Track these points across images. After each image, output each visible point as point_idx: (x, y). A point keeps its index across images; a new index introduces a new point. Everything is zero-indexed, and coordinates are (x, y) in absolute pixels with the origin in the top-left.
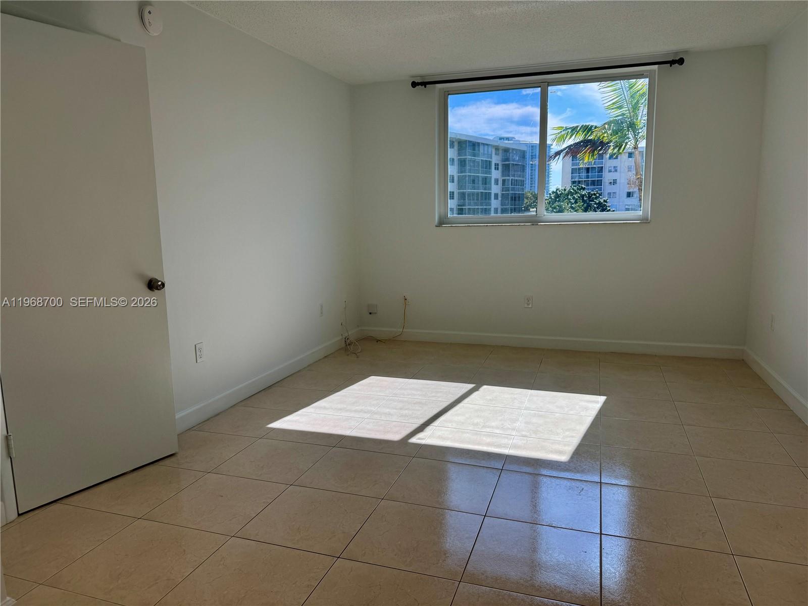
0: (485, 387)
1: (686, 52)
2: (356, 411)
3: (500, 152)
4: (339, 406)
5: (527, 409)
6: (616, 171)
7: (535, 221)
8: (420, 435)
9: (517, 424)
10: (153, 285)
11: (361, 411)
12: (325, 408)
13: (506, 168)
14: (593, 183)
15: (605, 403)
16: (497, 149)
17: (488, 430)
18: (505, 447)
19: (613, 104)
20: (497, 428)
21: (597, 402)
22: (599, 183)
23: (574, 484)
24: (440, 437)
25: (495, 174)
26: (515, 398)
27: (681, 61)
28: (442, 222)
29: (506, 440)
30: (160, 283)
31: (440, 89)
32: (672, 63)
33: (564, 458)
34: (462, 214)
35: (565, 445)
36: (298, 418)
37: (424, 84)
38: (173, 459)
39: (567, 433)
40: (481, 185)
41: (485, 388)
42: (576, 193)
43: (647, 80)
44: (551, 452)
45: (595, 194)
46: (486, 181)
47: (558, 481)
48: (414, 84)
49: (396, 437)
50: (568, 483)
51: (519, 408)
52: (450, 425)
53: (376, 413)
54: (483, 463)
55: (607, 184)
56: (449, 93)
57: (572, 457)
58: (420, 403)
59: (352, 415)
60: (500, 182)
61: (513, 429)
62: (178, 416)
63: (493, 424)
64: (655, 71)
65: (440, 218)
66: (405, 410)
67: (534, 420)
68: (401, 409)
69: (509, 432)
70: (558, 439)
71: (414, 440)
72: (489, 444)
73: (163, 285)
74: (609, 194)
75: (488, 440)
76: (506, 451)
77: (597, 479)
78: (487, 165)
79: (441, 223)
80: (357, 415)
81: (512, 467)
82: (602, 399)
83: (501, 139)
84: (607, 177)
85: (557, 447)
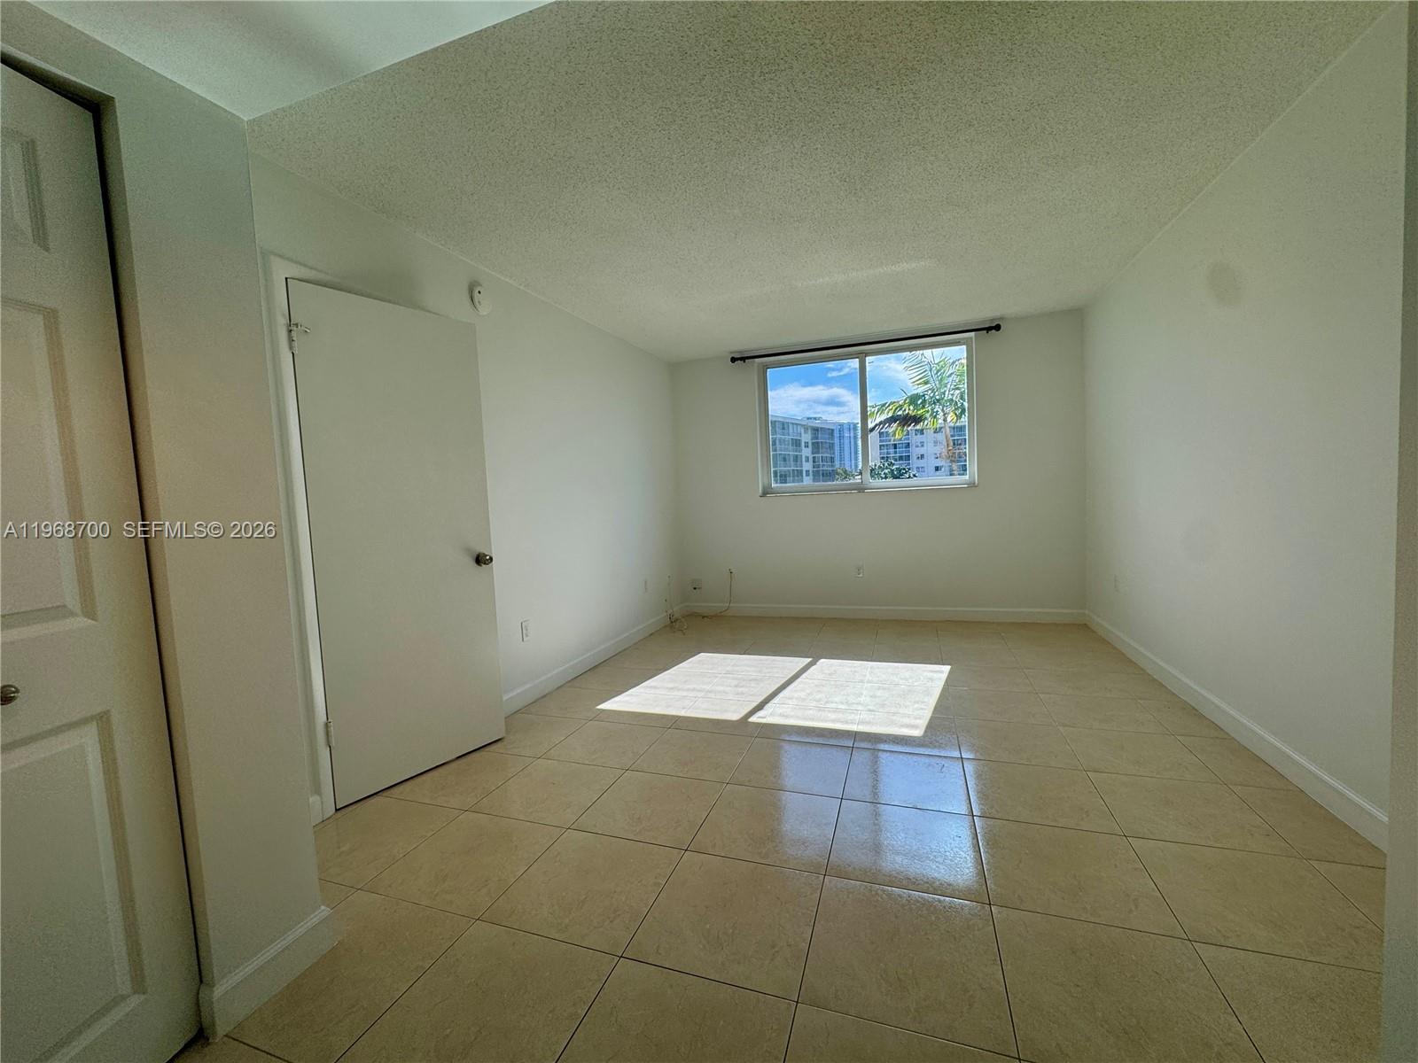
0: (822, 660)
1: (1002, 318)
2: (688, 690)
3: (809, 431)
4: (671, 685)
5: (869, 682)
6: (922, 446)
7: (861, 489)
8: (760, 713)
9: (862, 699)
10: (481, 560)
11: (694, 690)
12: (655, 688)
13: (816, 447)
14: (901, 458)
15: (951, 672)
16: (806, 428)
17: (833, 705)
18: (852, 723)
19: (920, 379)
20: (842, 703)
21: (942, 672)
22: (908, 458)
23: (933, 760)
24: (781, 715)
25: (806, 452)
26: (855, 672)
27: (998, 328)
28: (766, 492)
29: (853, 715)
30: (488, 557)
31: (759, 364)
32: (988, 329)
33: (918, 733)
34: (786, 483)
35: (916, 718)
36: (627, 698)
37: (743, 359)
38: (499, 745)
39: (916, 706)
40: (792, 463)
41: (823, 663)
42: (887, 468)
43: (964, 347)
44: (902, 726)
45: (904, 469)
46: (796, 459)
47: (915, 758)
48: (733, 360)
49: (735, 716)
50: (927, 760)
51: (862, 681)
52: (790, 702)
53: (710, 692)
54: (832, 742)
55: (915, 458)
56: (767, 367)
57: (926, 732)
58: (755, 680)
59: (685, 694)
60: (811, 460)
61: (859, 704)
62: (505, 698)
63: (836, 699)
64: (971, 338)
65: (764, 488)
66: (742, 687)
67: (879, 693)
68: (736, 686)
69: (855, 707)
70: (906, 712)
71: (753, 719)
72: (833, 721)
73: (491, 559)
74: (918, 468)
75: (833, 716)
76: (854, 728)
77: (956, 754)
78: (797, 443)
79: (764, 494)
80: (692, 694)
81: (863, 745)
82: (947, 668)
83: (808, 419)
84: (915, 452)
85: (906, 721)
